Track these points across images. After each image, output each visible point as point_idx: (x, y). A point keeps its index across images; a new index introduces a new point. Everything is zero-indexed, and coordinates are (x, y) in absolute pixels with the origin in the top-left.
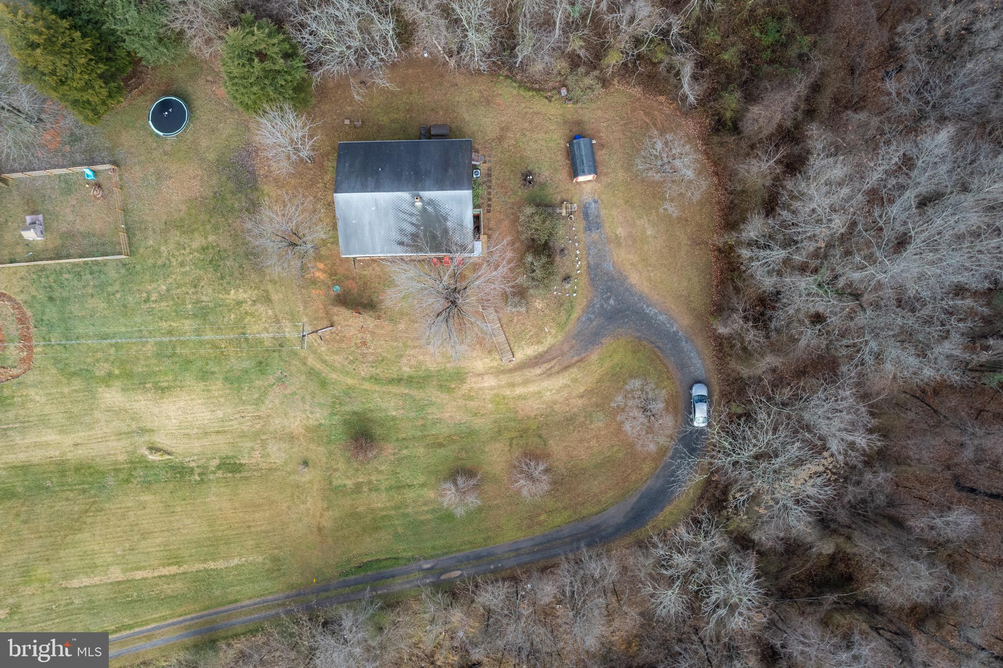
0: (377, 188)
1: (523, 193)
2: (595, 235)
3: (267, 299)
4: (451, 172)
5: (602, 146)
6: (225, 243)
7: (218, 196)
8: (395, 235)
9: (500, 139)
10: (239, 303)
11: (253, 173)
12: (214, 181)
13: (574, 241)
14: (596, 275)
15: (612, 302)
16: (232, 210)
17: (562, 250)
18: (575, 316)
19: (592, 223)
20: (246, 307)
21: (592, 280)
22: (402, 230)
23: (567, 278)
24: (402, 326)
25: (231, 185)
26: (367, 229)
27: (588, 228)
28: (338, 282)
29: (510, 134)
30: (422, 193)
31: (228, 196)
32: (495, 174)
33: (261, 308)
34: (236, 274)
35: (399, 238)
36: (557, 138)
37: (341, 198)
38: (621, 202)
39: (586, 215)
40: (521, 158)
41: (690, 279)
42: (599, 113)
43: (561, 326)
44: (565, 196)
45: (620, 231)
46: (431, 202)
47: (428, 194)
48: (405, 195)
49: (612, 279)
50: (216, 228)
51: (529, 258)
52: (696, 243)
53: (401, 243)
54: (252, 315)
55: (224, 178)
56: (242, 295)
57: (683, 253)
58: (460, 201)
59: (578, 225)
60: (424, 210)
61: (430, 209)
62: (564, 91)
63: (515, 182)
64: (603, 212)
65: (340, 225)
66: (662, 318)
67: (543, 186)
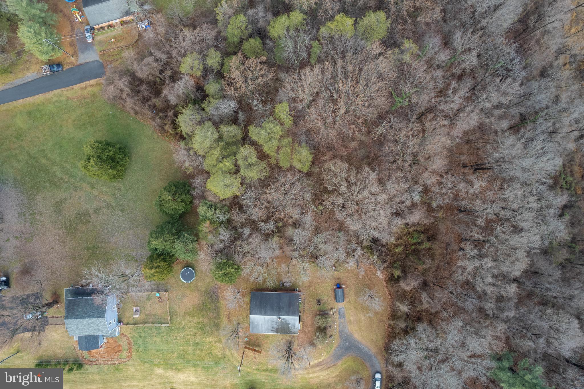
0: (265, 314)
1: (316, 307)
2: (342, 320)
3: (220, 341)
4: (291, 308)
5: (347, 287)
6: (206, 321)
7: (205, 304)
8: (270, 328)
9: (309, 286)
10: (210, 342)
11: (218, 296)
12: (203, 299)
13: (334, 322)
14: (342, 334)
15: (347, 344)
16: (209, 309)
17: (330, 326)
18: (333, 349)
19: (342, 316)
20: (213, 344)
21: (340, 336)
22: (273, 327)
23: (331, 336)
24: (269, 353)
25: (209, 300)
26: (260, 326)
27: (340, 318)
28: (247, 337)
29: (313, 285)
30: (281, 317)
31: (208, 304)
32: (307, 299)
33: (218, 344)
34: (210, 332)
35: (272, 329)
36: (330, 285)
37: (252, 317)
38: (353, 307)
39: (339, 313)
40: (317, 294)
41: (377, 335)
42: (347, 274)
43: (328, 353)
44: (332, 306)
45: (352, 318)
46: (284, 319)
48: (275, 317)
49: (348, 336)
50: (203, 316)
51: (318, 334)
52: (380, 321)
53: (273, 331)
54: (215, 346)
55: (207, 298)
56: (211, 339)
57: (375, 325)
58: (294, 320)
59: (336, 316)
60: (282, 321)
61: (283, 321)
62: (334, 268)
63: (314, 303)
64: (346, 312)
65: (251, 324)
66: (366, 349)
67: (324, 304)
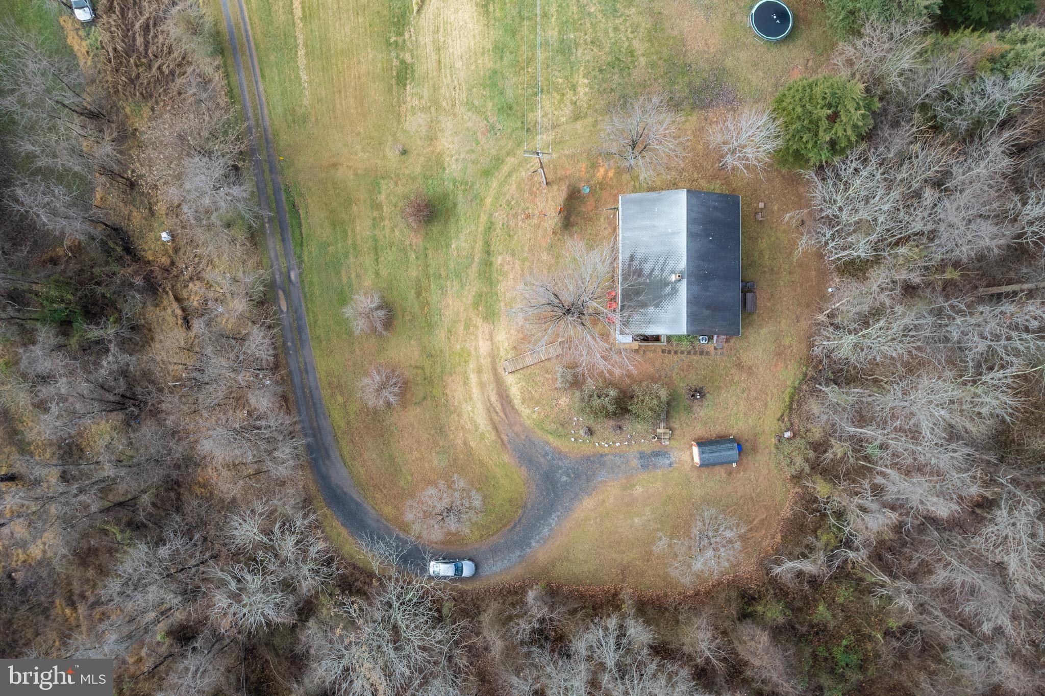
0: (691, 235)
1: (682, 387)
2: (635, 463)
3: (577, 117)
4: (707, 312)
5: (730, 474)
6: (638, 74)
7: (686, 68)
8: (640, 253)
9: (739, 366)
10: (574, 88)
11: (710, 105)
12: (703, 65)
13: (629, 441)
14: (593, 463)
15: (564, 478)
16: (672, 82)
17: (620, 428)
18: (551, 439)
19: (649, 460)
20: (570, 95)
21: (588, 459)
22: (646, 259)
23: (590, 431)
24: (544, 257)
25: (698, 82)
26: (649, 223)
27: (642, 456)
28: (593, 192)
29: (744, 377)
30: (685, 281)
31: (686, 79)
32: (703, 359)
33: (568, 110)
34: (604, 85)
35: (638, 256)
36: (738, 426)
37: (682, 197)
38: (670, 491)
39: (657, 454)
40: (719, 387)
41: (586, 562)
42: (765, 472)
43: (540, 424)
44: (677, 432)
45: (639, 489)
46: (675, 291)
47: (683, 287)
48: (683, 264)
49: (588, 480)
50: (653, 65)
51: (613, 393)
52: (624, 571)
53: (632, 258)
54: (561, 101)
55: (705, 75)
56: (582, 91)
57: (614, 556)
58: (675, 321)
59: (647, 445)
60: (667, 284)
61: (668, 289)
62: (788, 434)
63: (694, 380)
64: (659, 472)
65: (654, 195)
66: (546, 531)
67: (689, 409)
